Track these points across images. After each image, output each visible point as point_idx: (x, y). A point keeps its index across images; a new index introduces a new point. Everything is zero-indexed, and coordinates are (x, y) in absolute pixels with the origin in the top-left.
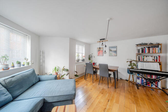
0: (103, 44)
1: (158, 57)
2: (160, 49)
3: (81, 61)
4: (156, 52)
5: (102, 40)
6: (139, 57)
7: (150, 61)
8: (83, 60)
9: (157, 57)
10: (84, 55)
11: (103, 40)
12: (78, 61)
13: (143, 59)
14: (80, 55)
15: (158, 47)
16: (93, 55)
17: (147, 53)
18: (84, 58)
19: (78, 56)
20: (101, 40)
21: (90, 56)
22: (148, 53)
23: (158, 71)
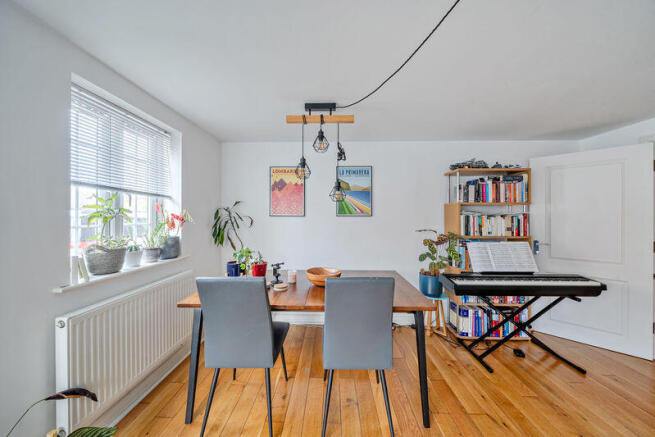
0: (321, 136)
1: (521, 217)
2: (527, 190)
3: (145, 262)
4: (515, 200)
5: (316, 114)
6: (467, 218)
7: (499, 235)
8: (169, 250)
9: (519, 220)
10: (173, 208)
11: (326, 113)
12: (110, 261)
13: (480, 226)
14: (139, 209)
15: (521, 179)
16: (242, 210)
17: (491, 205)
18: (176, 232)
19: (114, 216)
20: (310, 107)
21: (224, 215)
22: (494, 201)
23: (531, 273)
